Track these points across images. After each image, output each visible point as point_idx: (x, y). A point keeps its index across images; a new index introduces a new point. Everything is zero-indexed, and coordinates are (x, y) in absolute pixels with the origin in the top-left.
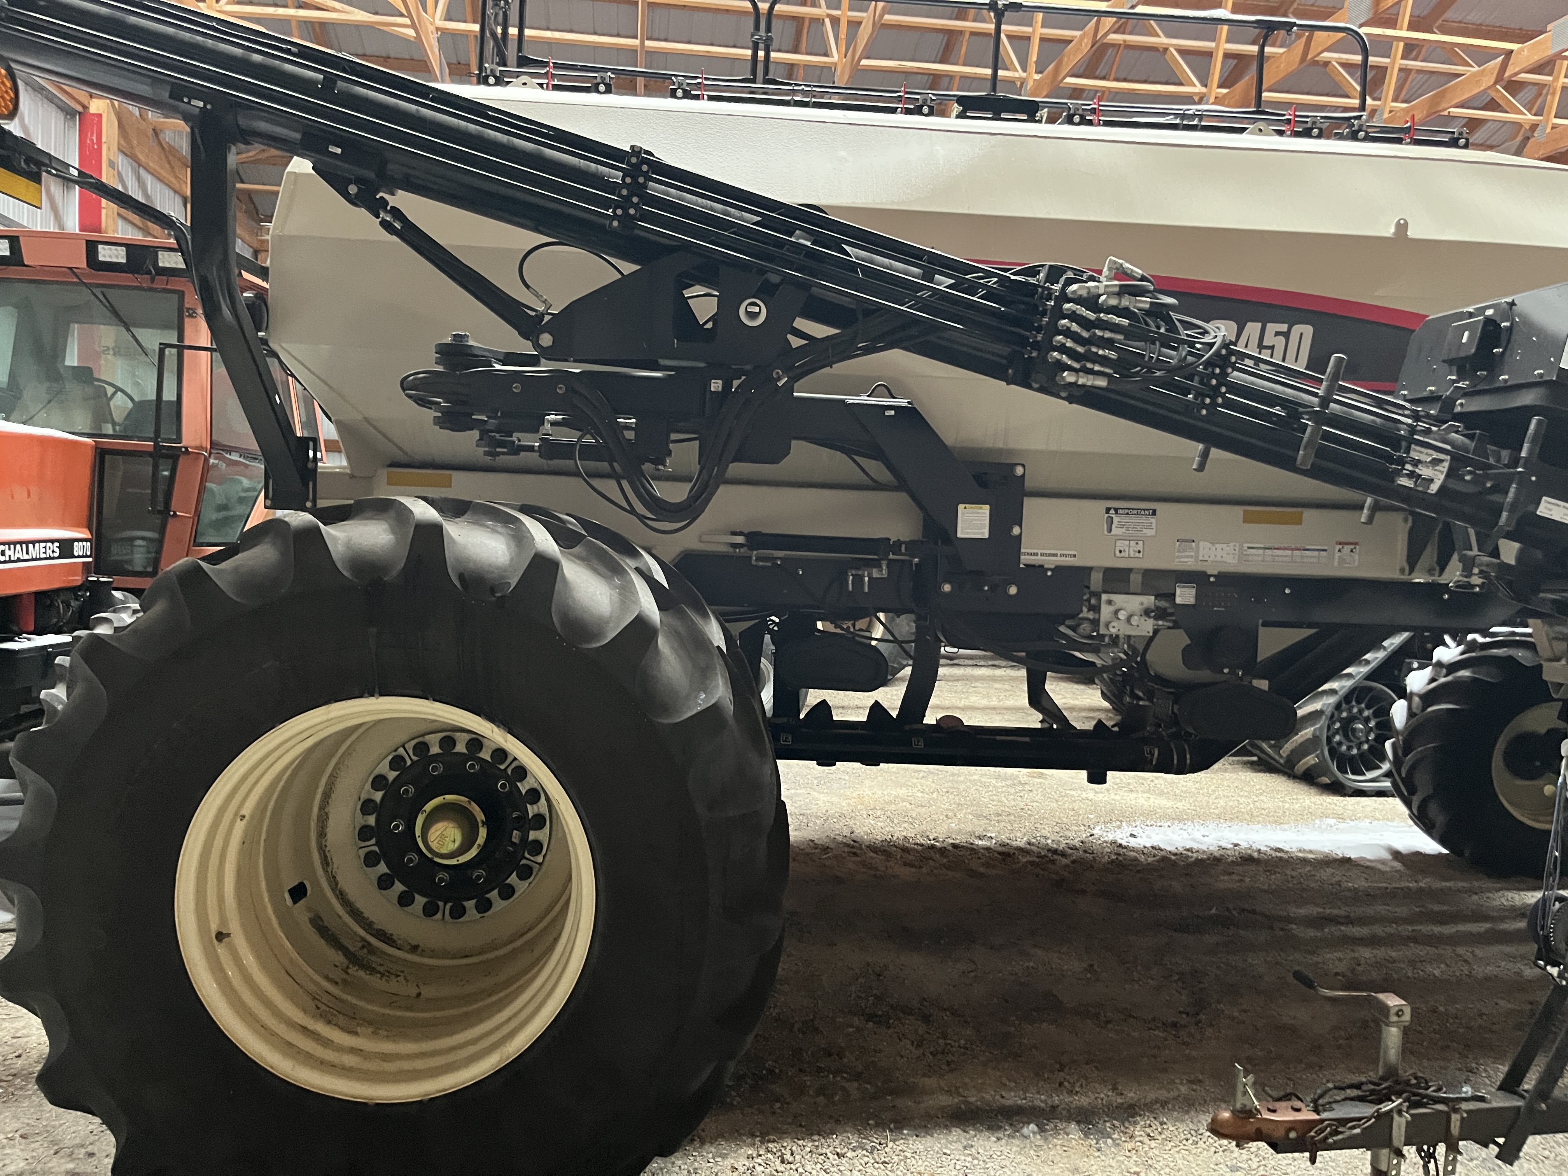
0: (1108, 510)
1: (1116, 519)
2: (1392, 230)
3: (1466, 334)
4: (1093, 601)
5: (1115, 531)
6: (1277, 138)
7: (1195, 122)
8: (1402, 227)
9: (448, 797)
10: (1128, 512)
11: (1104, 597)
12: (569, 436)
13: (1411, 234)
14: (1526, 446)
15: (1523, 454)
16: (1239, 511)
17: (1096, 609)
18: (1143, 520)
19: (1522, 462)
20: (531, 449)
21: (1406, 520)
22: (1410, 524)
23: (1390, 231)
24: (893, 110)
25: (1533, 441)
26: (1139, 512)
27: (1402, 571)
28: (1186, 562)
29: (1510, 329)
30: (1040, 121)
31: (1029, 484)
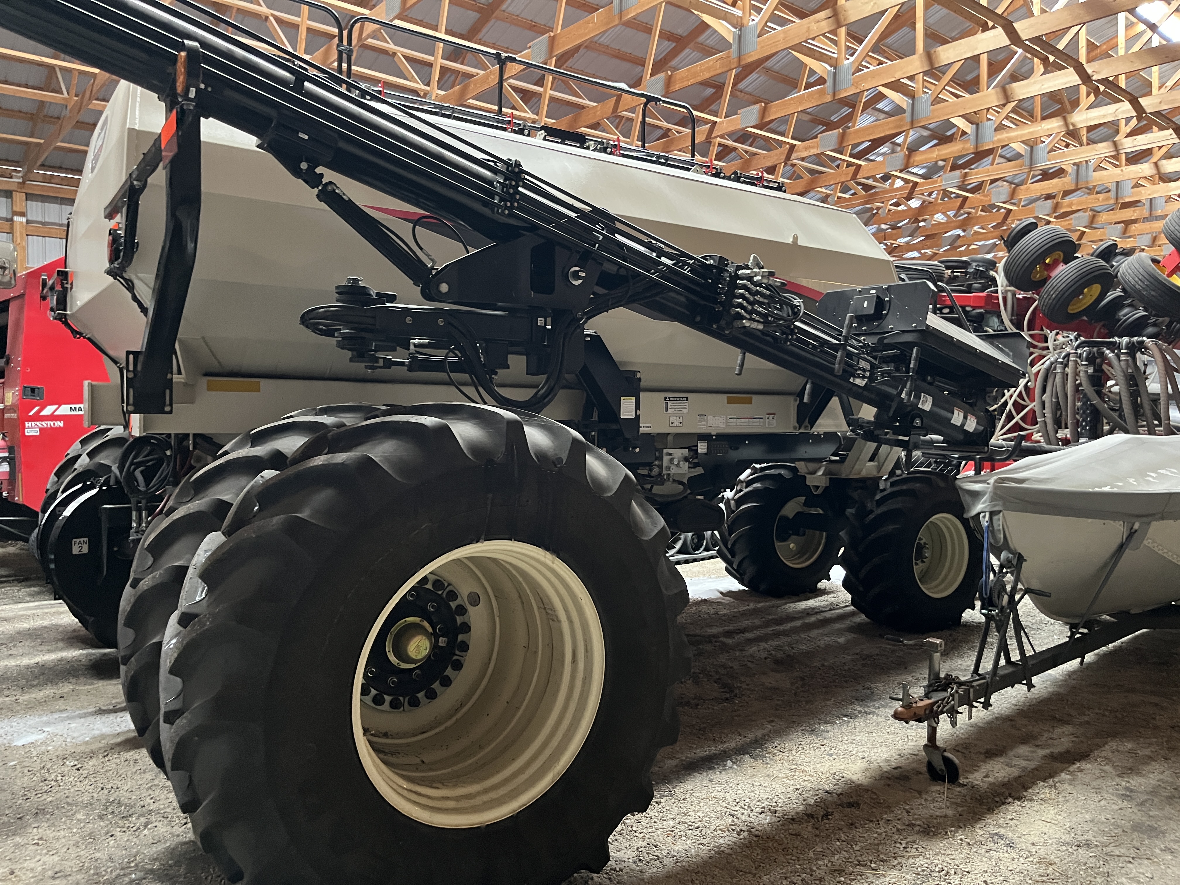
0: (666, 398)
1: (669, 404)
2: (791, 240)
3: (866, 303)
4: (657, 454)
5: (670, 411)
6: (705, 176)
7: (654, 159)
8: (795, 238)
9: (407, 619)
10: (676, 399)
11: (665, 451)
12: (438, 355)
13: (800, 243)
14: (912, 362)
15: (912, 366)
16: (724, 397)
17: (661, 459)
18: (682, 404)
19: (911, 370)
20: (402, 364)
21: (796, 400)
22: (798, 402)
23: (790, 241)
24: (504, 129)
25: (916, 360)
26: (680, 399)
27: (795, 428)
28: (702, 428)
29: (890, 301)
30: (588, 148)
31: (643, 384)
